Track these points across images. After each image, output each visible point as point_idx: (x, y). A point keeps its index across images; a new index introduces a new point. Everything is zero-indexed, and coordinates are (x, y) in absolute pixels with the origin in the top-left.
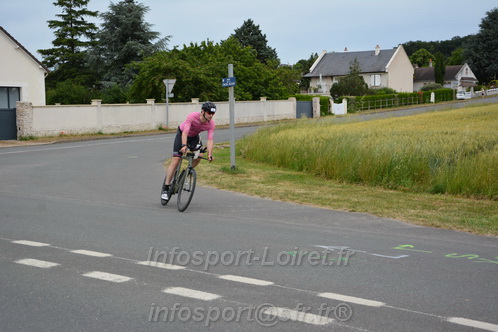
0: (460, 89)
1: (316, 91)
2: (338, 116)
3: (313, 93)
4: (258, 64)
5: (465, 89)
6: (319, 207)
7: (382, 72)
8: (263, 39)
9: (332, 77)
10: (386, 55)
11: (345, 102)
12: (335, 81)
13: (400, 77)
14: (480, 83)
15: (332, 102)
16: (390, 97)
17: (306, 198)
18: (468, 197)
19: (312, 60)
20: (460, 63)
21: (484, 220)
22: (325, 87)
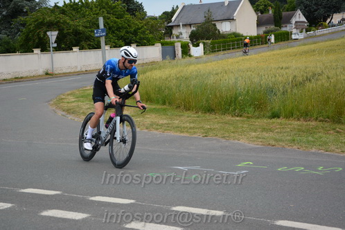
0: (294, 31)
1: (178, 37)
2: (197, 58)
3: (175, 39)
4: (128, 16)
5: (298, 31)
6: (178, 134)
7: (231, 19)
9: (190, 25)
10: (234, 5)
11: (201, 45)
12: (193, 28)
13: (246, 23)
14: (310, 26)
15: (191, 46)
16: (238, 40)
17: (168, 127)
18: (299, 120)
19: (173, 12)
20: (294, 9)
21: (310, 138)
22: (185, 34)
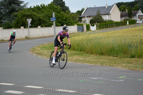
0: (138, 19)
1: (84, 22)
2: (93, 31)
3: (83, 23)
4: (63, 12)
5: (140, 20)
6: (89, 64)
7: (108, 14)
8: (64, 3)
10: (110, 8)
11: (95, 26)
12: (91, 18)
13: (116, 16)
15: (90, 26)
16: (112, 24)
17: (84, 61)
19: (82, 11)
20: (137, 10)
22: (88, 20)
